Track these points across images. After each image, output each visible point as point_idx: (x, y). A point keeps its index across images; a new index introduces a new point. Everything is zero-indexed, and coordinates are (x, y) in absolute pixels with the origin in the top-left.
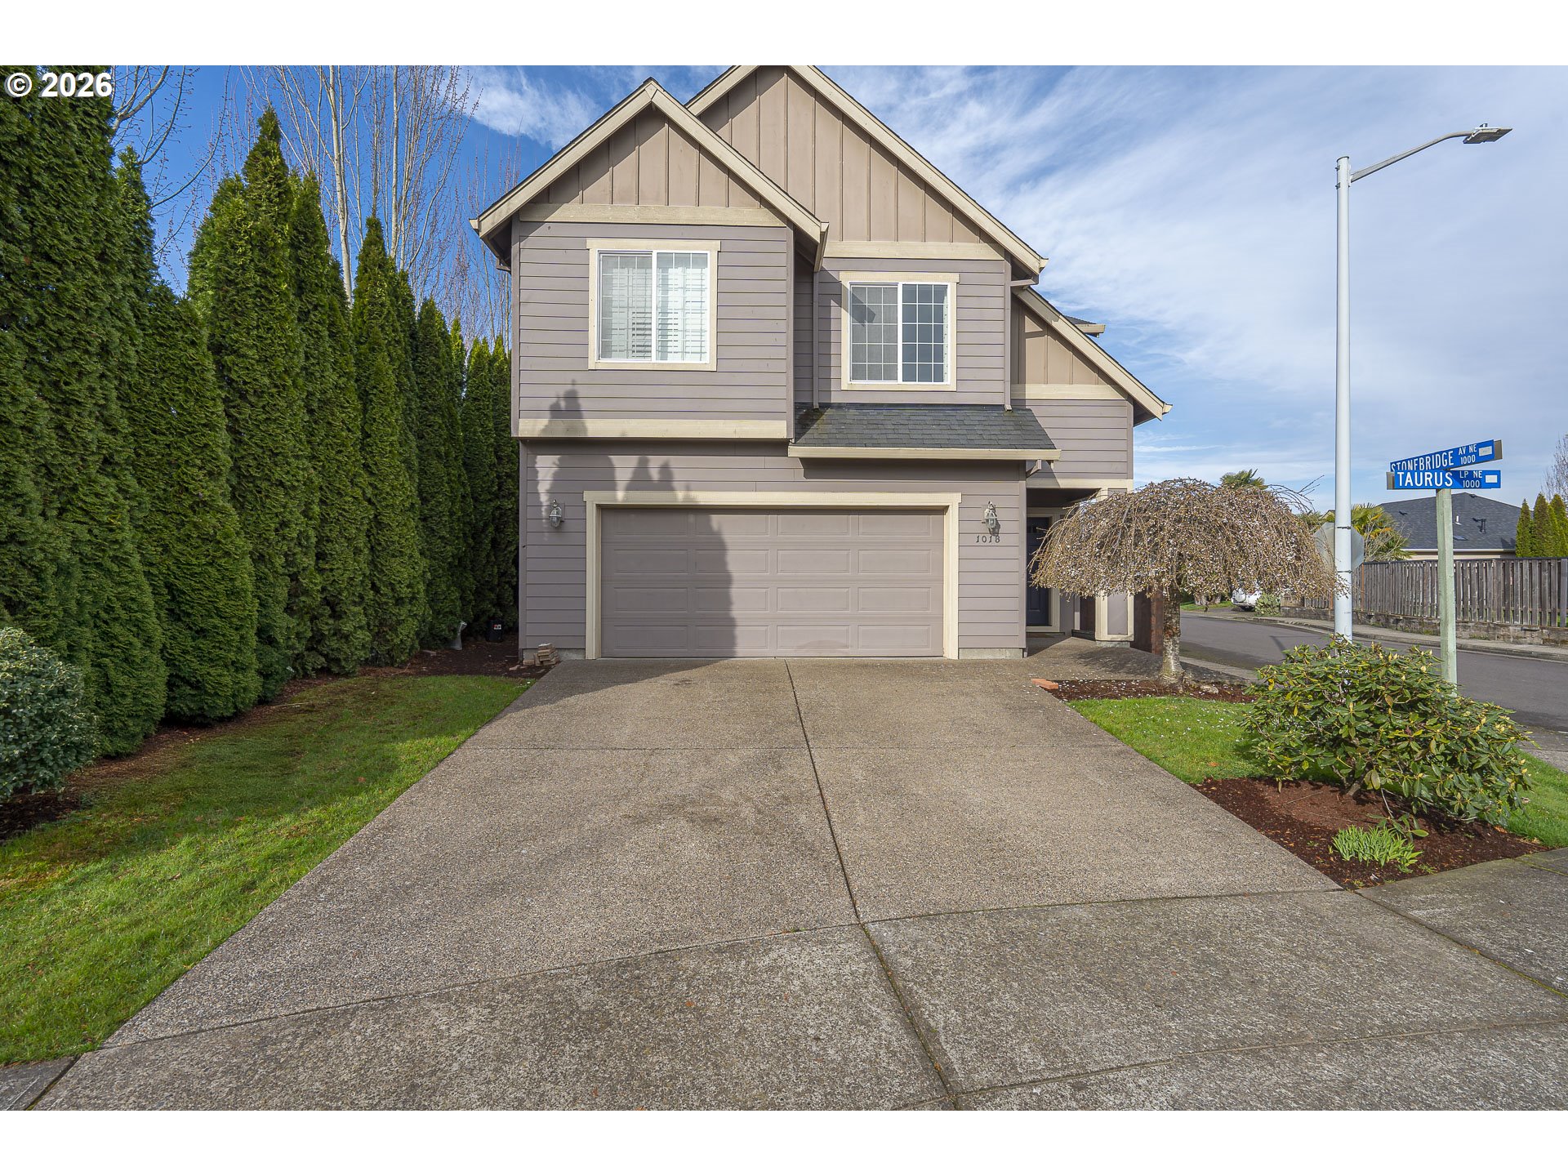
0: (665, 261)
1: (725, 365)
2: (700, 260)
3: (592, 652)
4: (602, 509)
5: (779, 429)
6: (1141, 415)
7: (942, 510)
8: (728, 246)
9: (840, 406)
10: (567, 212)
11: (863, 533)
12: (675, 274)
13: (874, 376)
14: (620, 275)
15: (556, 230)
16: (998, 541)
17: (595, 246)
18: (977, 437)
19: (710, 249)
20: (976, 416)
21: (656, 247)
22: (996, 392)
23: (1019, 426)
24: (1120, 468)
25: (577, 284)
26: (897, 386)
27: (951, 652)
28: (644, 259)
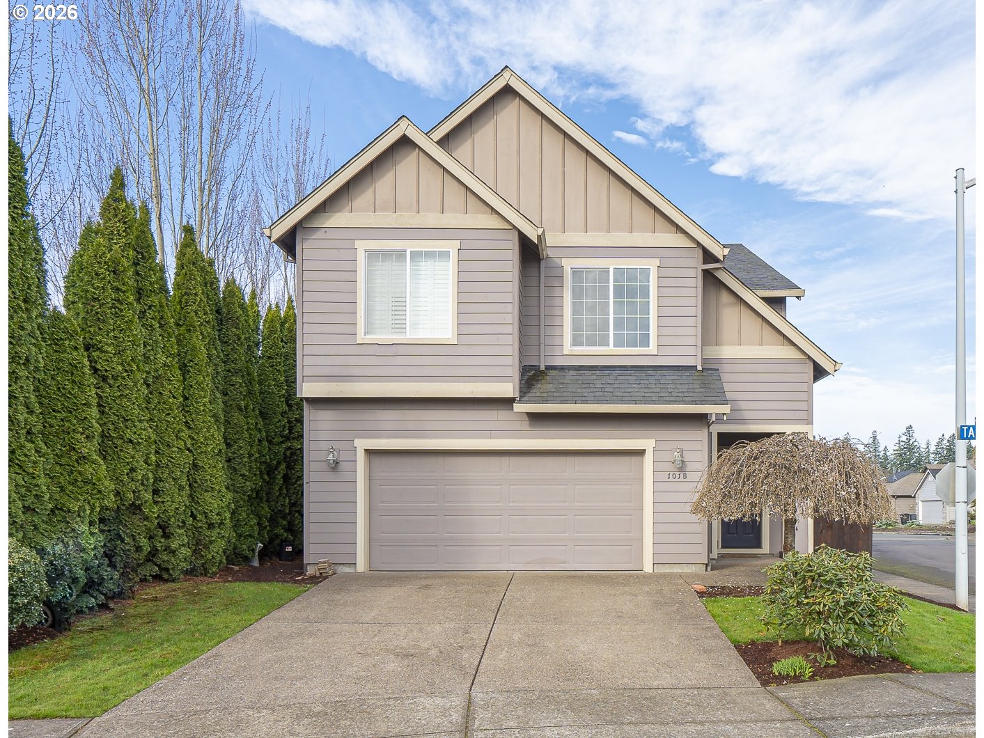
0: (416, 255)
1: (464, 340)
2: (444, 255)
3: (361, 567)
4: (370, 453)
5: (508, 389)
6: (819, 373)
7: (641, 453)
8: (467, 245)
9: (562, 368)
10: (338, 219)
11: (578, 471)
12: (426, 266)
13: (592, 343)
14: (382, 268)
15: (330, 234)
16: (685, 477)
17: (362, 246)
18: (667, 394)
19: (452, 247)
20: (671, 376)
21: (409, 247)
22: (690, 356)
23: (704, 384)
24: (803, 415)
25: (348, 276)
26: (610, 351)
27: (648, 568)
28: (401, 255)
